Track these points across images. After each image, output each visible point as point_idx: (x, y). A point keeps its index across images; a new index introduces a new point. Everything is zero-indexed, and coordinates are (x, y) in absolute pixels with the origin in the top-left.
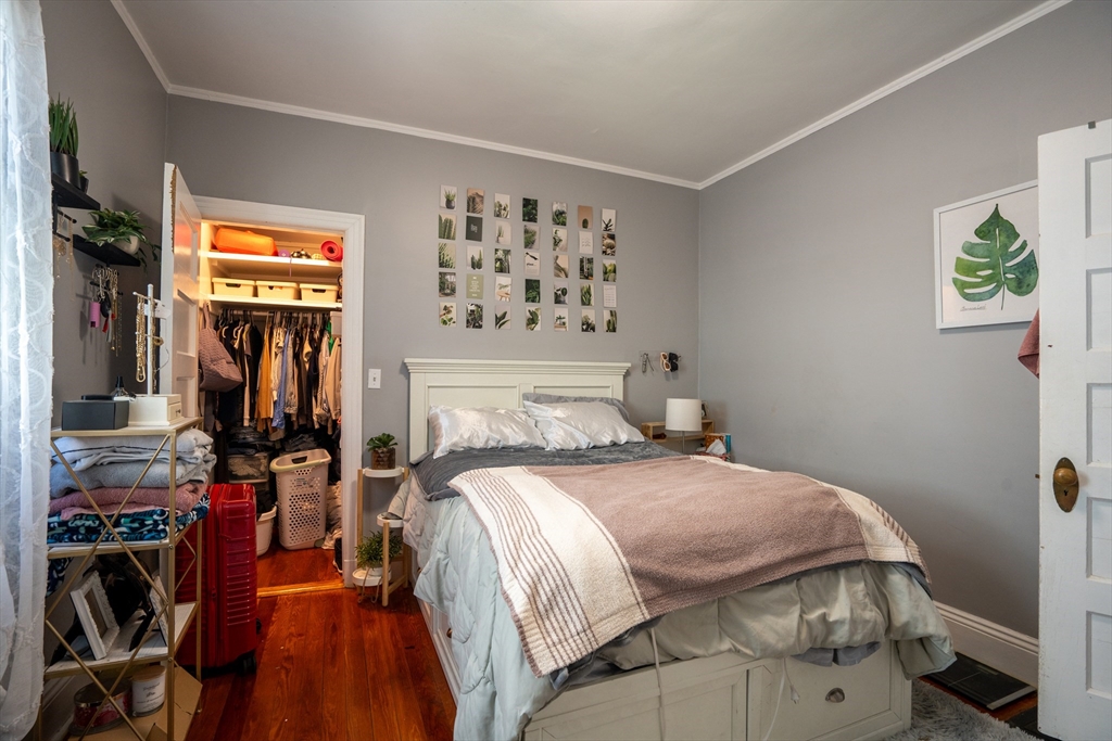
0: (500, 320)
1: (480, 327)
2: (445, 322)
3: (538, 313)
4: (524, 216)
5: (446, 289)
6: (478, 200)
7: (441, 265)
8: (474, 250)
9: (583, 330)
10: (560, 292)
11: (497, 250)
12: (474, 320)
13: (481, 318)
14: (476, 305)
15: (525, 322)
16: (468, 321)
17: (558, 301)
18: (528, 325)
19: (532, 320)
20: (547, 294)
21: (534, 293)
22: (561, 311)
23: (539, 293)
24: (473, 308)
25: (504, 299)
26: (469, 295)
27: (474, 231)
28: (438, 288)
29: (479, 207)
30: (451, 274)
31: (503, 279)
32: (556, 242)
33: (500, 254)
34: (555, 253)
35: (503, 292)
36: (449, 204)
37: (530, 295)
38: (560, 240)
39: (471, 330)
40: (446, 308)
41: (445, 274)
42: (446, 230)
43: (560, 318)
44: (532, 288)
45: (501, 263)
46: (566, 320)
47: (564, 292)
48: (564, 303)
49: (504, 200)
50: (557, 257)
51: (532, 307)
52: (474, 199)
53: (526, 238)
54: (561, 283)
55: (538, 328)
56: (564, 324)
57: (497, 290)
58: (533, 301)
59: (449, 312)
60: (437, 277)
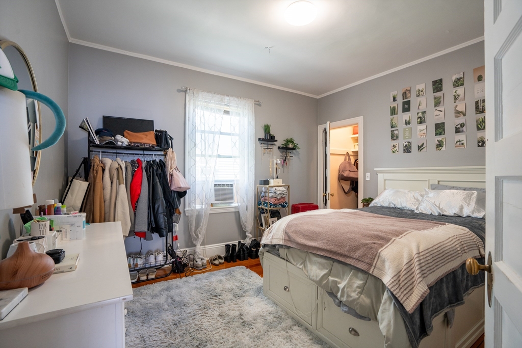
0: (420, 148)
1: (410, 152)
2: (394, 152)
3: (444, 141)
4: (434, 90)
5: (394, 137)
6: (407, 92)
7: (392, 127)
8: (406, 116)
9: (479, 146)
10: (459, 126)
11: (418, 113)
12: (408, 149)
13: (410, 148)
14: (408, 142)
15: (435, 146)
16: (404, 150)
17: (457, 131)
18: (437, 148)
19: (440, 145)
20: (449, 128)
21: (441, 130)
22: (461, 137)
23: (444, 130)
24: (407, 143)
25: (422, 137)
26: (405, 138)
27: (407, 107)
28: (390, 137)
29: (408, 96)
30: (396, 130)
31: (422, 127)
32: (456, 98)
33: (420, 115)
34: (455, 104)
35: (422, 133)
36: (394, 100)
37: (438, 132)
38: (459, 95)
39: (406, 154)
40: (394, 146)
41: (394, 131)
42: (393, 111)
43: (459, 141)
44: (440, 128)
45: (421, 119)
46: (464, 142)
47: (462, 125)
48: (463, 131)
49: (421, 87)
50: (456, 106)
51: (440, 138)
52: (405, 93)
53: (435, 102)
54: (461, 120)
55: (444, 148)
56: (463, 144)
57: (418, 133)
58: (440, 135)
59: (395, 147)
60: (390, 132)
